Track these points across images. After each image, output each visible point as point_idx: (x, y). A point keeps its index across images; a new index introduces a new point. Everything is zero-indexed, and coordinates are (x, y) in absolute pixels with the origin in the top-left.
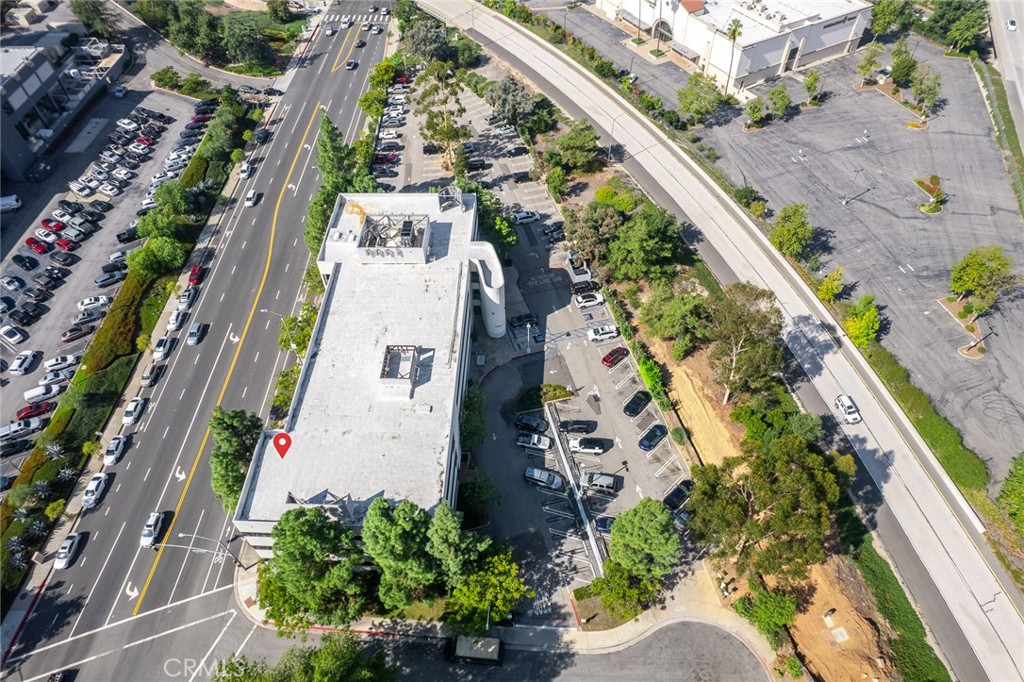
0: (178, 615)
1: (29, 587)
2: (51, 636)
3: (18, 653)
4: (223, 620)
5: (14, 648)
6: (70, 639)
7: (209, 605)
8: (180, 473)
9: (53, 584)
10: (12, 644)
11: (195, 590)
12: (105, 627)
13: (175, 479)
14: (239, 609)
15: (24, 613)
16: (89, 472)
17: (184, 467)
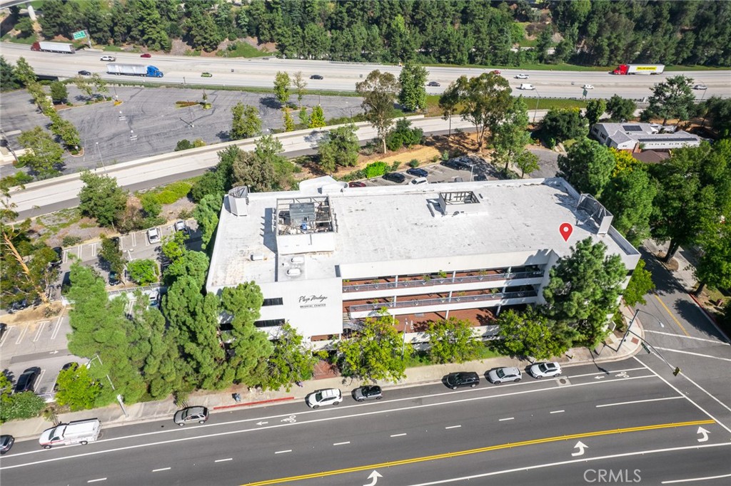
0: (684, 385)
4: (660, 353)
7: (660, 367)
8: (578, 450)
13: (587, 453)
17: (569, 449)
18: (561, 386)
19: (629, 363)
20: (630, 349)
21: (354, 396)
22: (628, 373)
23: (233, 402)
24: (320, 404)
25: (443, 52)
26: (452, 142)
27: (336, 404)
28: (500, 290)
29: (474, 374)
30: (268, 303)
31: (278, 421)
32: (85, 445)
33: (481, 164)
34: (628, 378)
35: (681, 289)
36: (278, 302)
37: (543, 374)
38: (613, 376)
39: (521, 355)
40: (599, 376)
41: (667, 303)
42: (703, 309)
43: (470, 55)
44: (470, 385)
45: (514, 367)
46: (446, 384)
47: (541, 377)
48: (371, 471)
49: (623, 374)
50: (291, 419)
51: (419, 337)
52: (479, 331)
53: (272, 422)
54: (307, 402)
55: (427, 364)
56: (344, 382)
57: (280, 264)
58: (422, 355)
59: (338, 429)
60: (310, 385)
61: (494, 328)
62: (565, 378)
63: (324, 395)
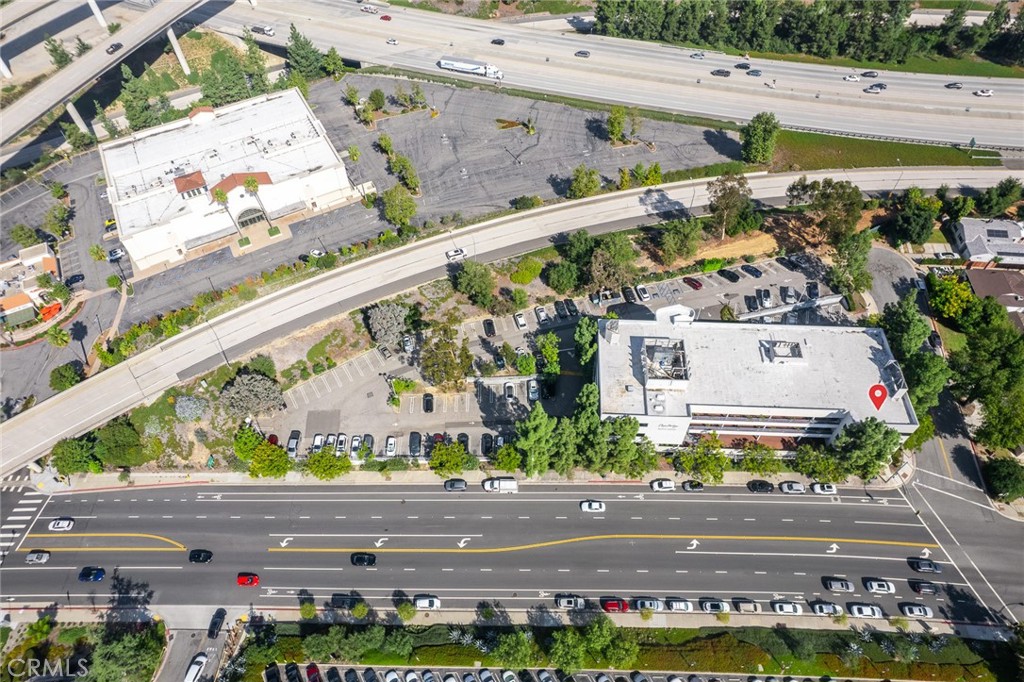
0: (929, 517)
1: (951, 632)
2: (974, 599)
3: (992, 619)
4: (920, 488)
5: (990, 623)
6: (969, 584)
7: (916, 500)
8: (832, 549)
9: (943, 615)
10: (988, 625)
11: (909, 511)
12: (953, 563)
13: (838, 552)
14: (911, 481)
15: (968, 627)
16: (852, 627)
17: (826, 547)
18: (834, 503)
19: (893, 493)
20: (896, 483)
21: (683, 487)
22: (889, 501)
23: (601, 479)
24: (661, 489)
25: (806, 39)
26: (792, 230)
27: (671, 491)
28: (803, 428)
29: (772, 485)
30: (642, 425)
31: (631, 497)
32: (510, 495)
33: (817, 265)
34: (887, 504)
35: (966, 435)
36: (646, 425)
37: (822, 492)
38: (876, 502)
39: (809, 475)
40: (865, 500)
41: (946, 447)
42: (977, 457)
43: (841, 44)
44: (767, 491)
45: (802, 483)
46: (749, 488)
47: (820, 494)
48: (692, 539)
49: (884, 502)
50: (640, 497)
51: (735, 452)
52: (781, 454)
53: (628, 497)
54: (652, 487)
55: (737, 470)
56: (676, 475)
57: (648, 399)
58: (736, 464)
59: (672, 508)
60: (656, 474)
61: (793, 453)
62: (838, 497)
63: (664, 483)
